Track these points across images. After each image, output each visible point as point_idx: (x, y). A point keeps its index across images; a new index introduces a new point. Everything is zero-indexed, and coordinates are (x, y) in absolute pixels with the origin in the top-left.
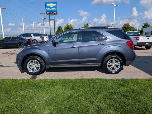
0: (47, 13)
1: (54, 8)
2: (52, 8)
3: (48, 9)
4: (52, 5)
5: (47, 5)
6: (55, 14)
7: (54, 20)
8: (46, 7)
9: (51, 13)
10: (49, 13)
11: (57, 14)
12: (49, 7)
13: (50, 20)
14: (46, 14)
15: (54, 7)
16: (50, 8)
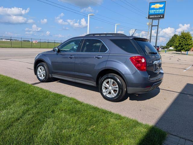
0: (150, 16)
1: (161, 10)
2: (158, 10)
3: (152, 12)
4: (158, 6)
5: (152, 6)
6: (160, 18)
7: (158, 26)
8: (150, 9)
9: (155, 17)
10: (152, 17)
11: (163, 17)
12: (154, 9)
13: (152, 26)
14: (149, 18)
15: (160, 8)
16: (154, 11)
